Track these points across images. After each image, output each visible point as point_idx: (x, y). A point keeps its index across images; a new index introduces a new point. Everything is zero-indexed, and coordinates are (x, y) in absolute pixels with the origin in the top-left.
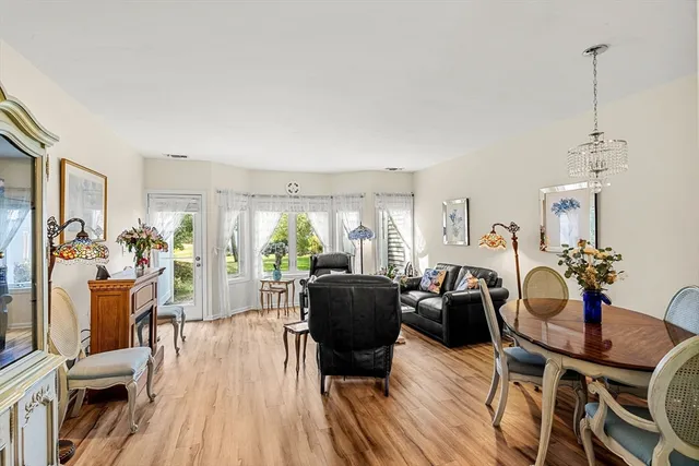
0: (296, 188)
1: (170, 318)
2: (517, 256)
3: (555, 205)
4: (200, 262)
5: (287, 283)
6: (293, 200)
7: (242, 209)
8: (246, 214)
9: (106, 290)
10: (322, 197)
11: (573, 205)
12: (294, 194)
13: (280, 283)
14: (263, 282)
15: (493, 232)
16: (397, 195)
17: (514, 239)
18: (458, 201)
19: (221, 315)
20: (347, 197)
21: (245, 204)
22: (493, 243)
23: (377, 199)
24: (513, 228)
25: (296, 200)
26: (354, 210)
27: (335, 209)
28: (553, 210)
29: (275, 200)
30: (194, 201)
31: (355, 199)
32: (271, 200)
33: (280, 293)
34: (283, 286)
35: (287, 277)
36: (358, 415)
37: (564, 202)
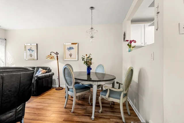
2: (58, 62)
11: (72, 48)
15: (51, 54)
17: (57, 57)
18: (33, 44)
22: (52, 58)
24: (57, 53)
28: (67, 49)
37: (70, 48)
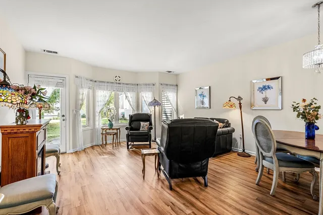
0: (119, 79)
1: (54, 152)
2: (241, 112)
3: (259, 88)
4: (64, 118)
5: (117, 129)
6: (118, 85)
7: (89, 88)
8: (91, 91)
9: (16, 133)
10: (133, 85)
11: (269, 88)
12: (118, 82)
13: (113, 129)
14: (103, 129)
15: (230, 101)
16: (170, 85)
17: (240, 104)
18: (205, 88)
19: (78, 149)
20: (146, 85)
21: (91, 85)
22: (231, 106)
23: (161, 87)
24: (240, 99)
25: (119, 85)
26: (149, 91)
27: (139, 91)
28: (258, 90)
29: (108, 84)
30: (61, 81)
31: (150, 86)
32: (106, 84)
33: (114, 135)
34: (115, 131)
35: (117, 126)
36: (201, 200)
37: (264, 87)
